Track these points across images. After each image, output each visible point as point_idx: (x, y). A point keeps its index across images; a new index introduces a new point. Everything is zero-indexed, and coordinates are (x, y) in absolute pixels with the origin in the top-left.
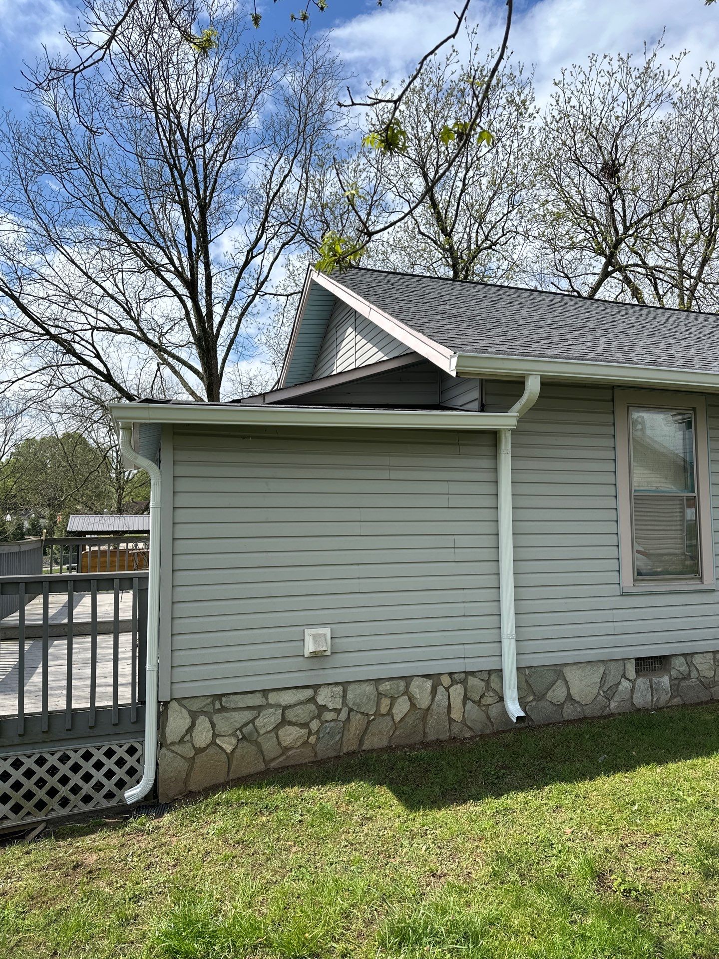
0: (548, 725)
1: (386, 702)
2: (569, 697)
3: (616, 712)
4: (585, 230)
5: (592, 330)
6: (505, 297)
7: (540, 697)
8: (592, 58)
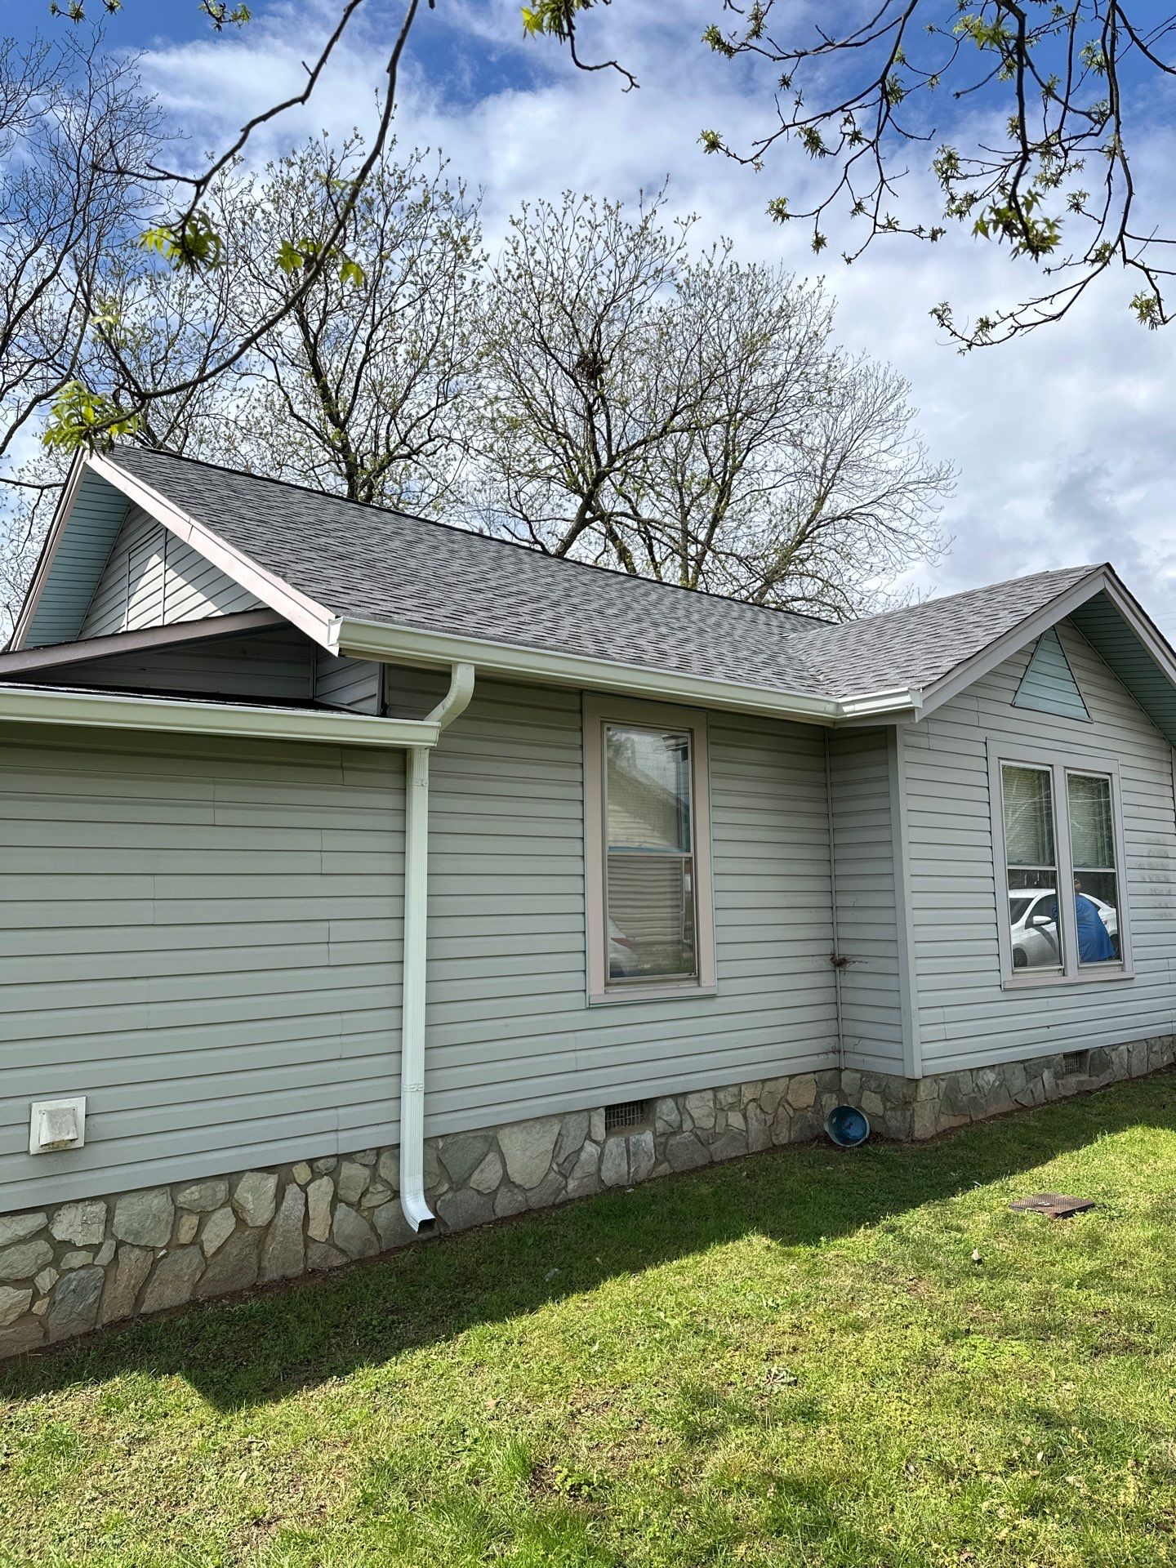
0: (470, 1229)
1: (189, 1223)
2: (506, 1180)
3: (576, 1195)
4: (554, 452)
5: (556, 604)
6: (427, 537)
7: (460, 1184)
8: (568, 195)
